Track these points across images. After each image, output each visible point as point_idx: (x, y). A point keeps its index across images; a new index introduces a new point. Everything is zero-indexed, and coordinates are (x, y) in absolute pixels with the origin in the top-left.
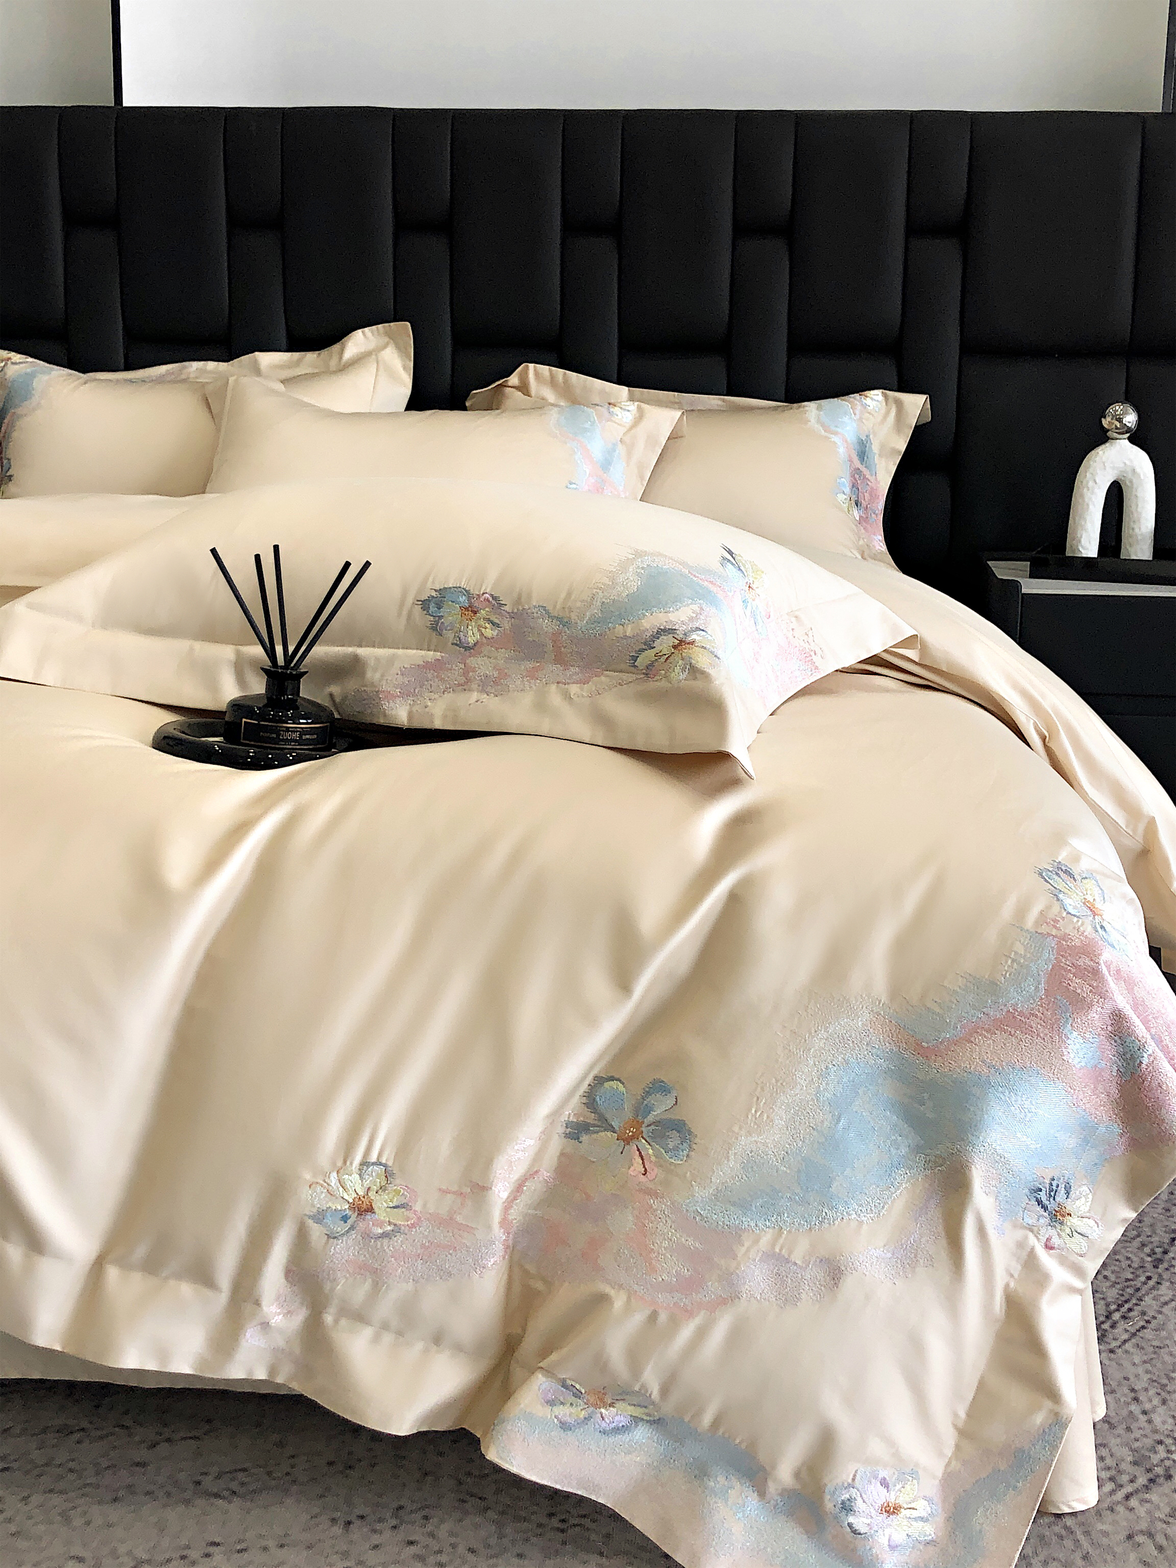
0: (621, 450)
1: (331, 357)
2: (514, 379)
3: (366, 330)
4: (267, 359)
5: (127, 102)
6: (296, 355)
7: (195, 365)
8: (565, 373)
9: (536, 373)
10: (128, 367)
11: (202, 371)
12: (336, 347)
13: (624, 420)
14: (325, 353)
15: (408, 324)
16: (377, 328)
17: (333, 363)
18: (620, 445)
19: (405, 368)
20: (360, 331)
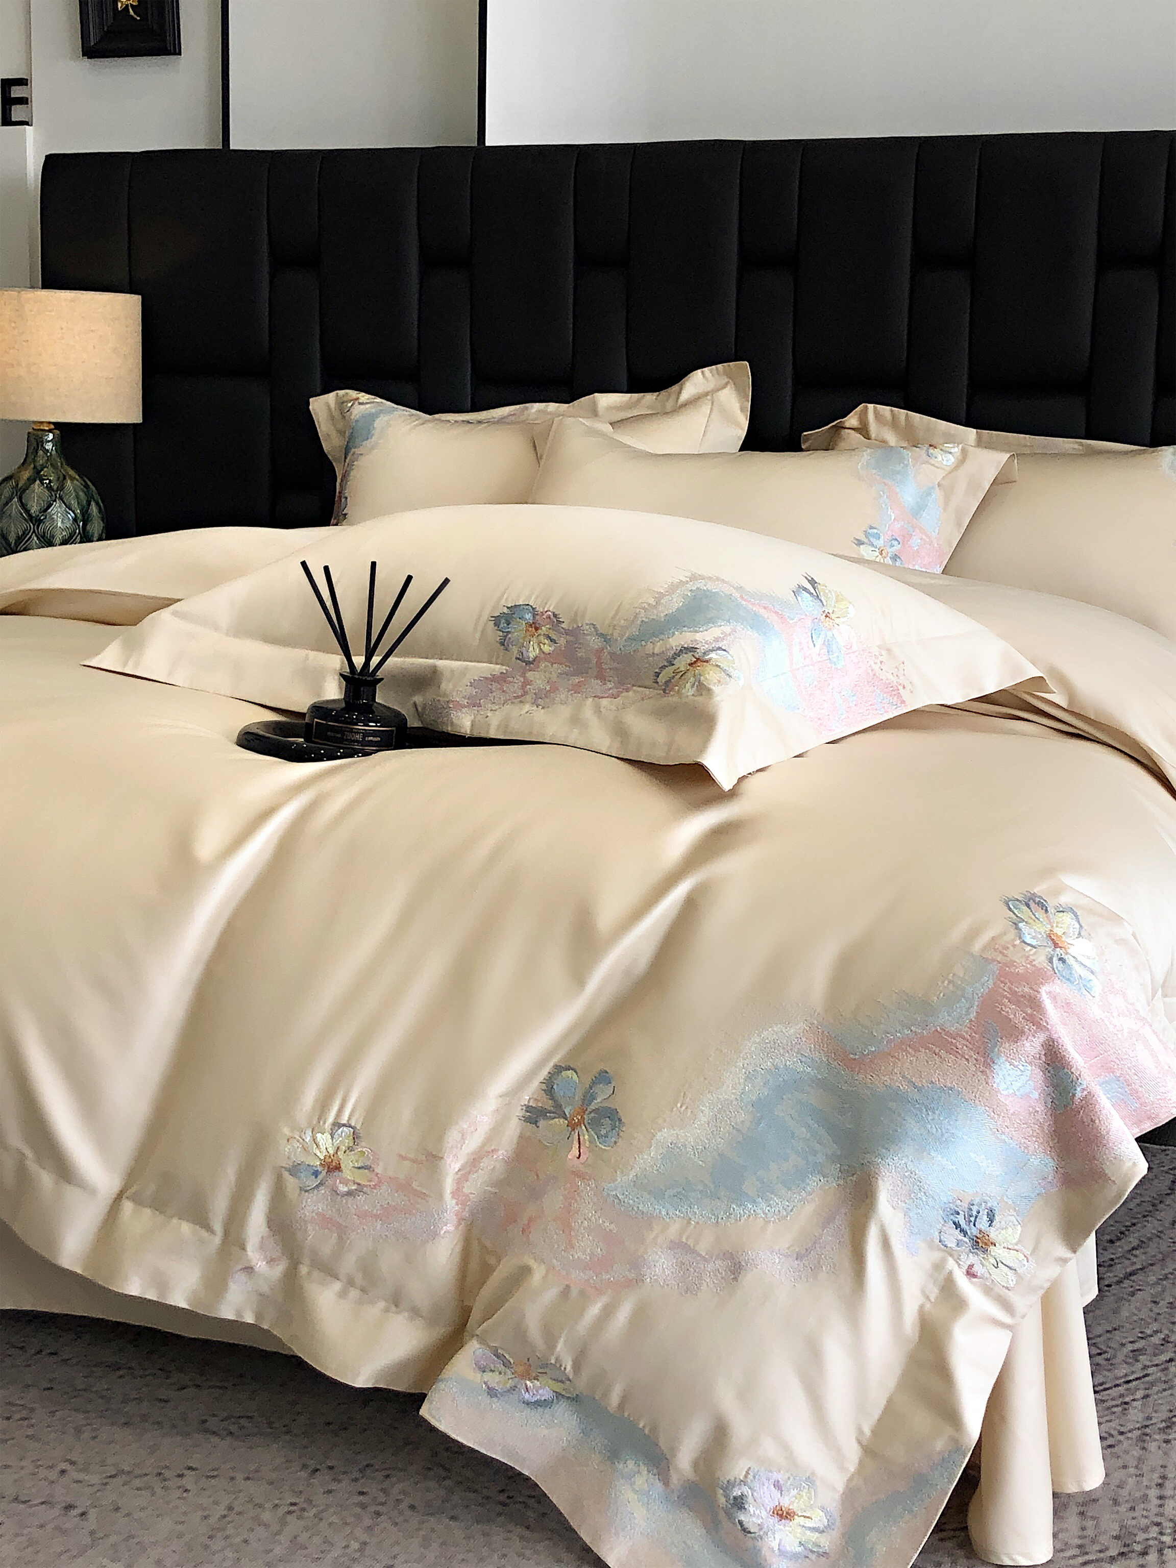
0: (937, 494)
1: (669, 396)
2: (852, 420)
3: (706, 369)
4: (606, 400)
5: (488, 143)
6: (636, 395)
7: (537, 407)
8: (907, 413)
9: (877, 414)
10: (475, 408)
11: (539, 411)
12: (675, 388)
13: (945, 463)
14: (664, 393)
15: (748, 364)
16: (717, 369)
17: (670, 405)
18: (937, 488)
19: (742, 410)
20: (699, 371)
